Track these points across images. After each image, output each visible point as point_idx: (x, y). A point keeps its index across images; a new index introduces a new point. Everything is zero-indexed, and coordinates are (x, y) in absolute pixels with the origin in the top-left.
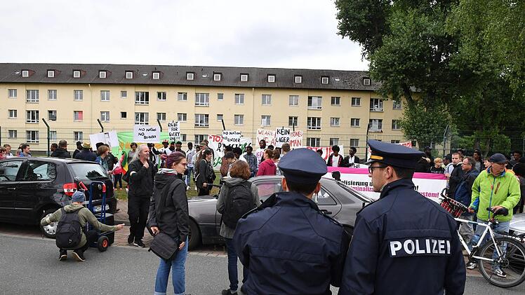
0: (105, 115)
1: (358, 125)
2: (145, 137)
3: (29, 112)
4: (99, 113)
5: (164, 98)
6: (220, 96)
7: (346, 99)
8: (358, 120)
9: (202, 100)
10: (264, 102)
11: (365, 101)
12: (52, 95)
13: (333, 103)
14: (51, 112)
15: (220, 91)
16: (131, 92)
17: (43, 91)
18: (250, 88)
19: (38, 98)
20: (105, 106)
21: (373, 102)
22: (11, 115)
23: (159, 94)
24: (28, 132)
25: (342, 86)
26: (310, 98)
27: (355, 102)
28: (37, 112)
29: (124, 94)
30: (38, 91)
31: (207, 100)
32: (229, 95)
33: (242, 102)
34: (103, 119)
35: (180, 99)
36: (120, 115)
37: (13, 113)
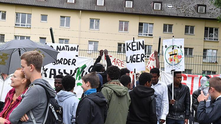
1: (192, 54)
6: (44, 18)
7: (179, 27)
8: (191, 49)
9: (23, 21)
11: (199, 29)
13: (165, 30)
15: (44, 12)
18: (77, 11)
21: (209, 32)
25: (175, 13)
26: (141, 24)
31: (29, 21)
32: (54, 18)
33: (68, 25)
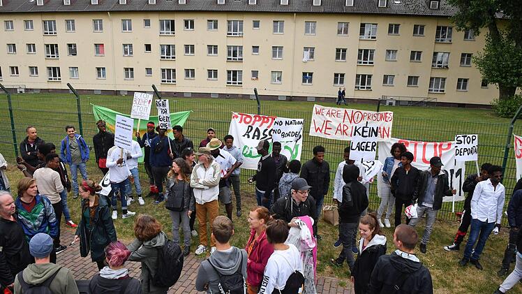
0: (128, 49)
1: (419, 59)
3: (47, 46)
4: (122, 46)
5: (192, 27)
6: (256, 24)
7: (406, 27)
8: (419, 53)
9: (235, 29)
10: (307, 31)
11: (430, 30)
12: (70, 26)
13: (390, 31)
14: (70, 45)
15: (256, 18)
16: (155, 20)
17: (60, 22)
18: (291, 14)
19: (55, 29)
20: (128, 37)
21: (441, 31)
22: (30, 50)
23: (186, 22)
24: (49, 68)
25: (403, 10)
26: (363, 25)
27: (418, 30)
28: (57, 45)
29: (147, 23)
30: (54, 21)
31: (241, 29)
32: (267, 23)
33: (281, 30)
34: (126, 52)
35: (210, 28)
36: (144, 48)
37: (31, 47)
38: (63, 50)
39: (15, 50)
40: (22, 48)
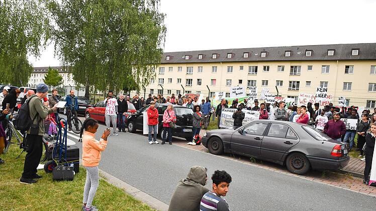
0: (229, 82)
2: (237, 94)
3: (187, 80)
4: (226, 81)
5: (268, 70)
6: (310, 68)
9: (295, 71)
12: (200, 70)
14: (198, 80)
15: (310, 64)
16: (246, 66)
17: (195, 67)
18: (335, 61)
19: (192, 71)
22: (178, 82)
23: (265, 67)
24: (187, 91)
28: (192, 80)
29: (242, 68)
30: (193, 67)
31: (299, 71)
32: (317, 67)
33: (328, 71)
34: (227, 84)
35: (279, 70)
36: (238, 81)
37: (179, 80)
38: (195, 82)
39: (171, 82)
40: (175, 81)
